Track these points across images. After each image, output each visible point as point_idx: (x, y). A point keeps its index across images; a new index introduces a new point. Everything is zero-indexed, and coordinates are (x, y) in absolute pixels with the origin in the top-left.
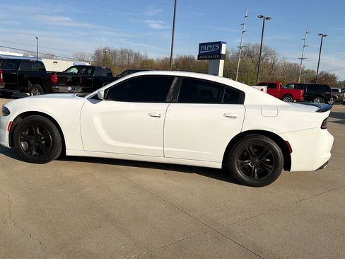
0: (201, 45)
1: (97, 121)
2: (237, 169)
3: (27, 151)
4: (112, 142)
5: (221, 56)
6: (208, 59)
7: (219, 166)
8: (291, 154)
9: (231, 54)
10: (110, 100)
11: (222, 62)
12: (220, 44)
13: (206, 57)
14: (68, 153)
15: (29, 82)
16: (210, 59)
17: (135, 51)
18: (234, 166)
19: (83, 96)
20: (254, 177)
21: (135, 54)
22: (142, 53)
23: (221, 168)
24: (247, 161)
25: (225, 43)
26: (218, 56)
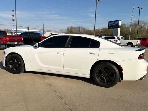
0: (109, 22)
1: (36, 56)
2: (96, 78)
3: (11, 69)
4: (43, 65)
5: (118, 27)
6: (112, 28)
7: (88, 77)
8: (123, 72)
9: (127, 26)
10: (43, 47)
11: (119, 29)
12: (118, 21)
13: (112, 27)
14: (27, 70)
15: (33, 41)
16: (113, 28)
17: (83, 27)
18: (95, 77)
19: (32, 46)
20: (105, 83)
21: (84, 28)
22: (86, 28)
23: (89, 78)
24: (101, 75)
25: (121, 21)
26: (117, 27)
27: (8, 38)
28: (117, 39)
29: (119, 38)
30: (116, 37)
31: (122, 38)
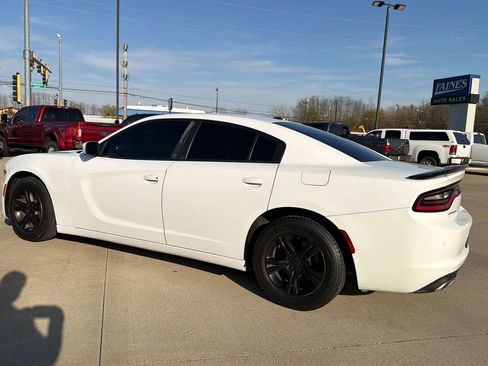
0: (436, 82)
2: (265, 273)
3: (21, 223)
5: (469, 99)
6: (448, 102)
8: (353, 255)
11: (472, 109)
13: (445, 100)
16: (451, 103)
18: (261, 268)
20: (292, 290)
22: (366, 102)
23: (244, 269)
24: (282, 262)
25: (478, 77)
26: (464, 98)
27: (80, 131)
28: (455, 143)
29: (463, 140)
30: (450, 133)
31: (477, 140)
